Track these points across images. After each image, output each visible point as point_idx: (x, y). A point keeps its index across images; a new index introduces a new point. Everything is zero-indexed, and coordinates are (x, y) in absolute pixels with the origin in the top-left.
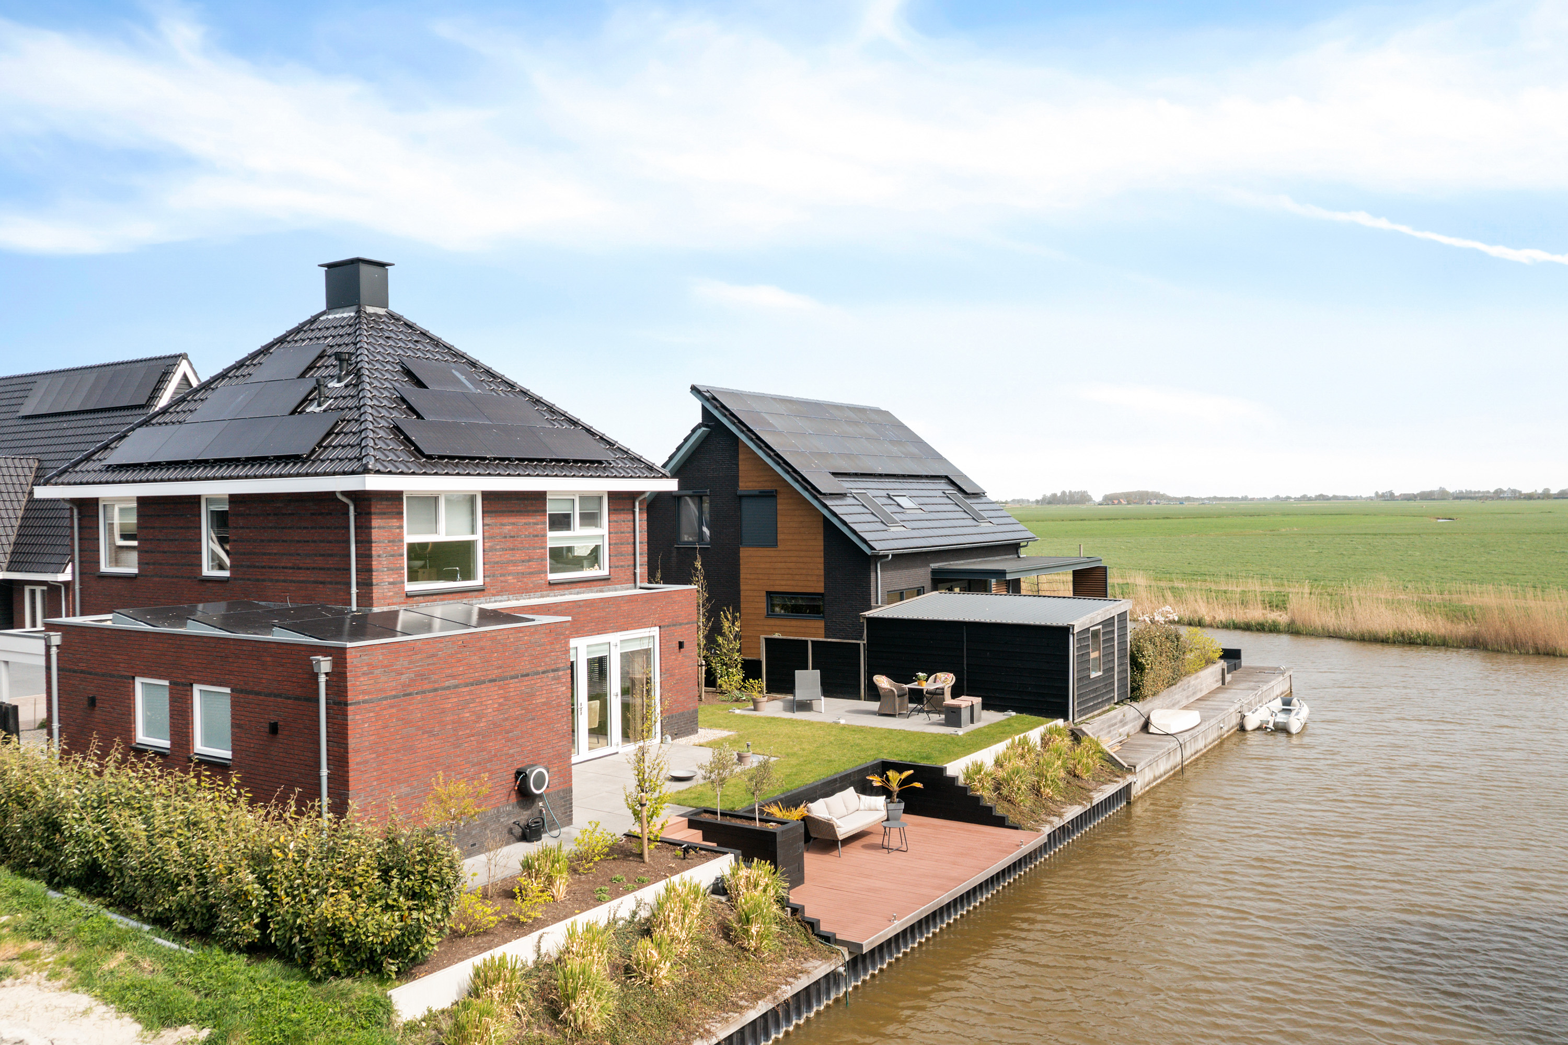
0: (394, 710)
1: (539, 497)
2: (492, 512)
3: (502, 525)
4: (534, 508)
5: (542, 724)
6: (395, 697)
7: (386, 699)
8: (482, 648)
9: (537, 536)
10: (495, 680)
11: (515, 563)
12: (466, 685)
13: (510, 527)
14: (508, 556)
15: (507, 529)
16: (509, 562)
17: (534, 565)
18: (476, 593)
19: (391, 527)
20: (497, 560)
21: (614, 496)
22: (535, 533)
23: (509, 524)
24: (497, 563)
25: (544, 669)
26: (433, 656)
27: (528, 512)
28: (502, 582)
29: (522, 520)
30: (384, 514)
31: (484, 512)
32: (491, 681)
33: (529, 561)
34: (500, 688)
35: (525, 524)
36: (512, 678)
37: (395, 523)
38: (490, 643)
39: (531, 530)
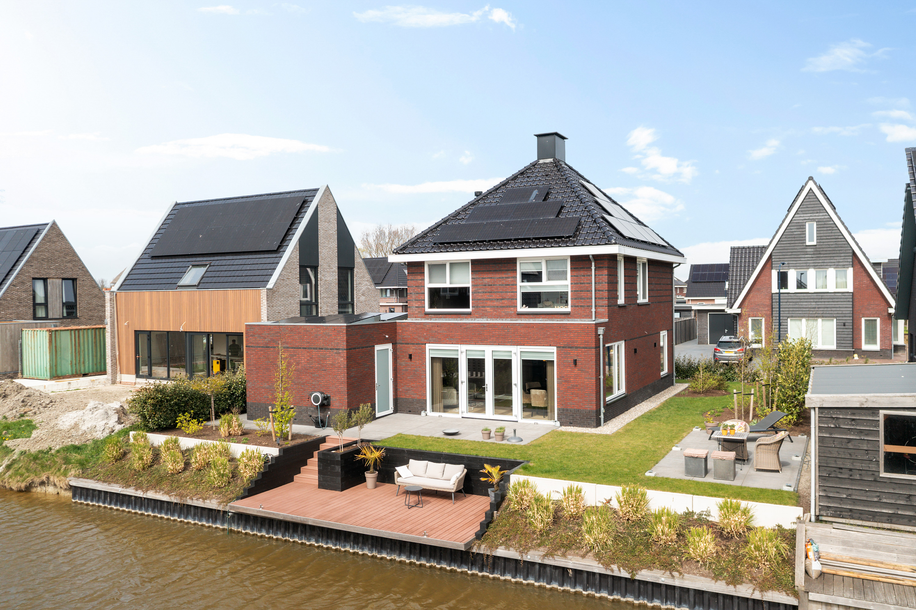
0: (262, 352)
1: (513, 261)
2: (477, 271)
3: (483, 278)
4: (506, 269)
5: (330, 374)
6: (262, 347)
7: (259, 347)
8: (299, 333)
9: (508, 285)
10: (306, 348)
11: (492, 300)
12: (292, 348)
13: (489, 280)
14: (487, 296)
15: (486, 281)
16: (487, 300)
17: (506, 302)
18: (466, 316)
19: (417, 280)
20: (479, 298)
21: (575, 259)
22: (507, 283)
23: (487, 278)
24: (480, 300)
25: (332, 347)
26: (278, 333)
27: (503, 270)
28: (483, 310)
29: (498, 276)
30: (414, 273)
31: (472, 271)
32: (304, 348)
33: (502, 299)
34: (308, 352)
35: (500, 278)
36: (314, 349)
37: (419, 277)
38: (303, 331)
39: (504, 281)
